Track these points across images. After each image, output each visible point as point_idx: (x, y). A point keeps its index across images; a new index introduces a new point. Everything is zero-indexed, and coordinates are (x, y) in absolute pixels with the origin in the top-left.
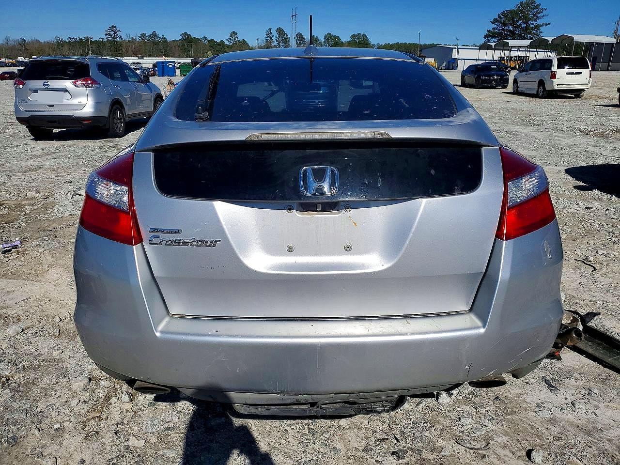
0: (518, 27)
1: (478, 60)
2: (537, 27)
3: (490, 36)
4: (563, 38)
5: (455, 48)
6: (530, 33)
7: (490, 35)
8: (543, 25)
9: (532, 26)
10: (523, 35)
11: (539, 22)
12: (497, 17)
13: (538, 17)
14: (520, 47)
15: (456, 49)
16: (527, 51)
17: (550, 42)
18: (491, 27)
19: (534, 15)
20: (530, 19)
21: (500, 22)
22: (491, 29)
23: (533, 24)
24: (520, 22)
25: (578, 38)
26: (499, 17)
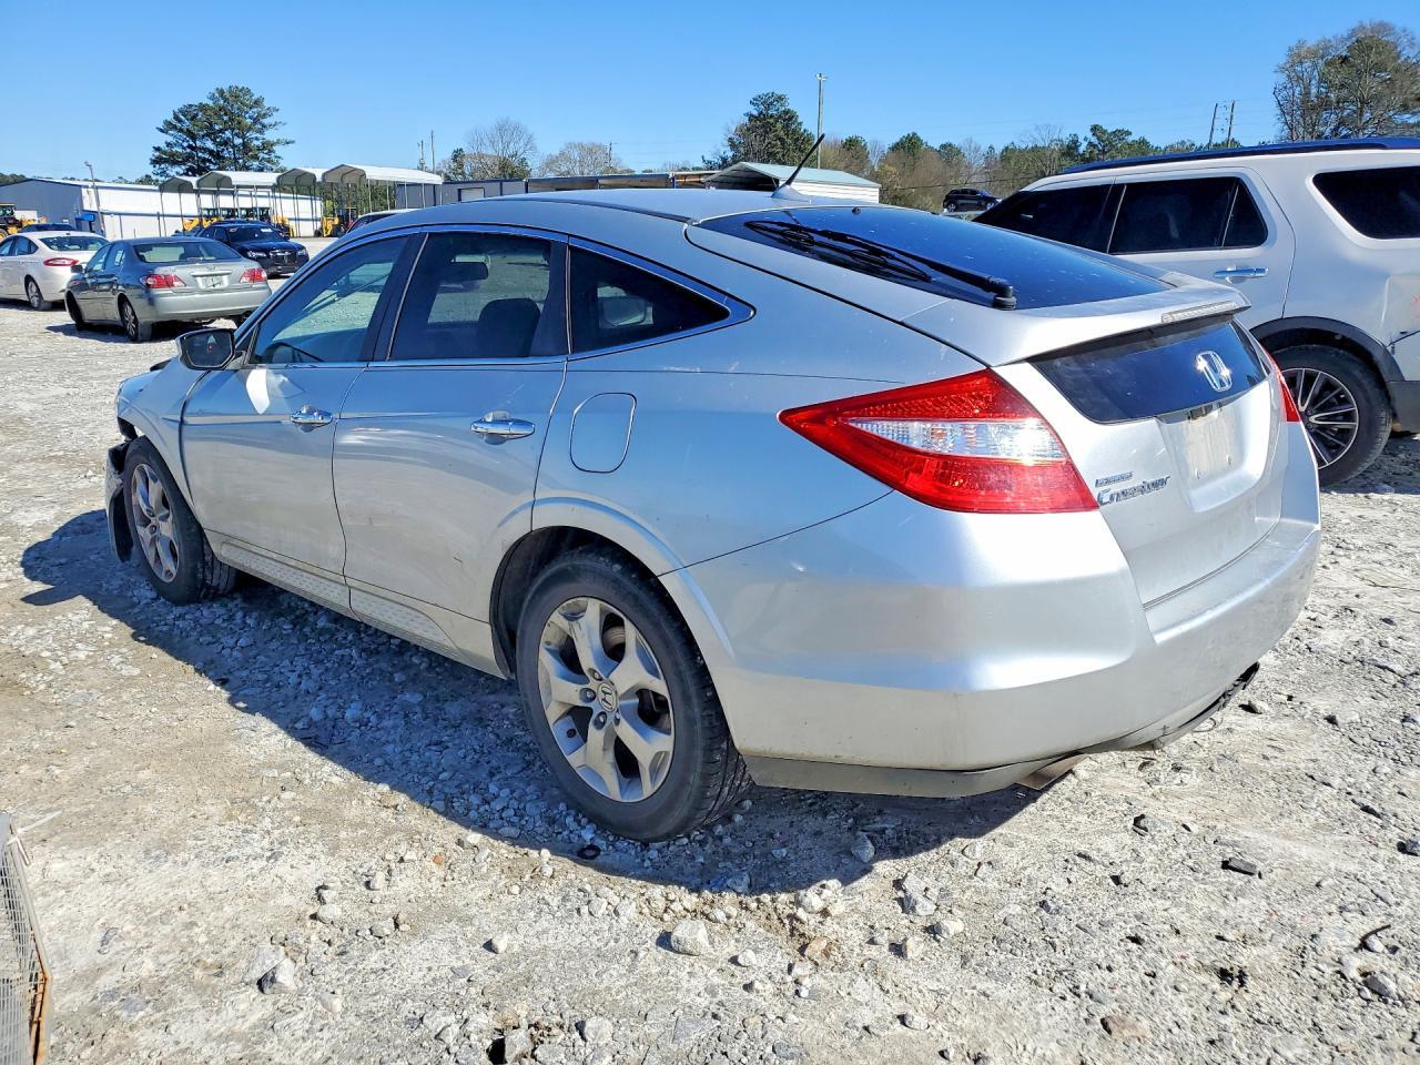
0: (226, 143)
1: (164, 216)
2: (267, 146)
3: (166, 161)
4: (343, 171)
5: (87, 187)
6: (256, 158)
7: (162, 159)
8: (278, 142)
9: (256, 143)
10: (241, 161)
11: (270, 135)
12: (170, 117)
13: (264, 126)
14: (258, 187)
15: (92, 190)
16: (276, 197)
17: (319, 179)
18: (162, 140)
19: (256, 121)
20: (250, 129)
21: (181, 130)
22: (163, 146)
23: (257, 139)
24: (228, 134)
25: (374, 173)
26: (176, 118)
